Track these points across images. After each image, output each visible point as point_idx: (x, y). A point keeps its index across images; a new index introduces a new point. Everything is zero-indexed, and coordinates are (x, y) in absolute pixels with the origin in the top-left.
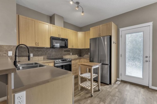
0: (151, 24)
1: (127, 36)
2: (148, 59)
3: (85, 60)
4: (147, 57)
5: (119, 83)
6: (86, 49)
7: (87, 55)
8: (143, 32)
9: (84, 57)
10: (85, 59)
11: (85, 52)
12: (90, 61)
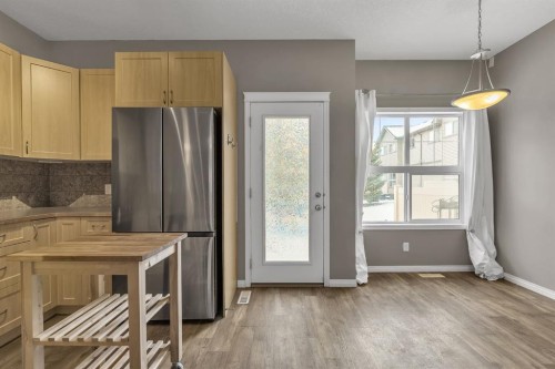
0: (325, 96)
1: (268, 121)
2: (319, 201)
3: (84, 222)
4: (318, 196)
5: (246, 296)
6: (90, 165)
7: (93, 198)
8: (310, 117)
9: (70, 210)
10: (80, 217)
11: (78, 182)
12: (117, 229)
